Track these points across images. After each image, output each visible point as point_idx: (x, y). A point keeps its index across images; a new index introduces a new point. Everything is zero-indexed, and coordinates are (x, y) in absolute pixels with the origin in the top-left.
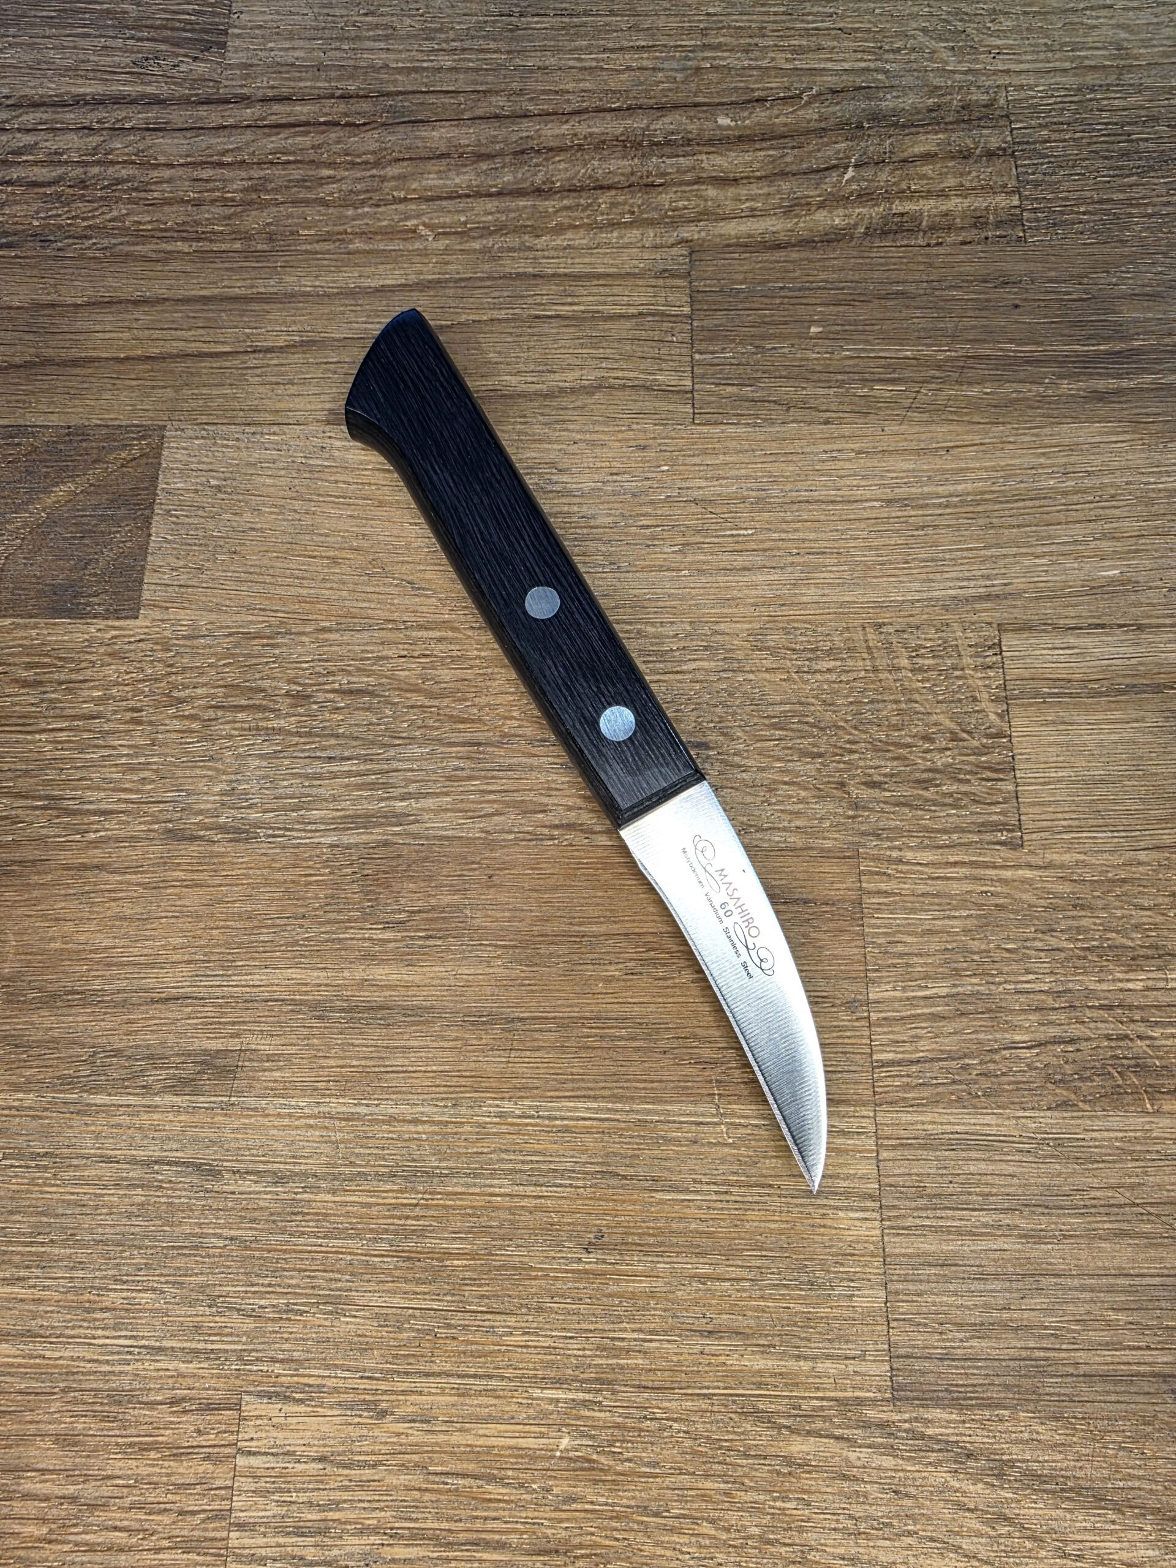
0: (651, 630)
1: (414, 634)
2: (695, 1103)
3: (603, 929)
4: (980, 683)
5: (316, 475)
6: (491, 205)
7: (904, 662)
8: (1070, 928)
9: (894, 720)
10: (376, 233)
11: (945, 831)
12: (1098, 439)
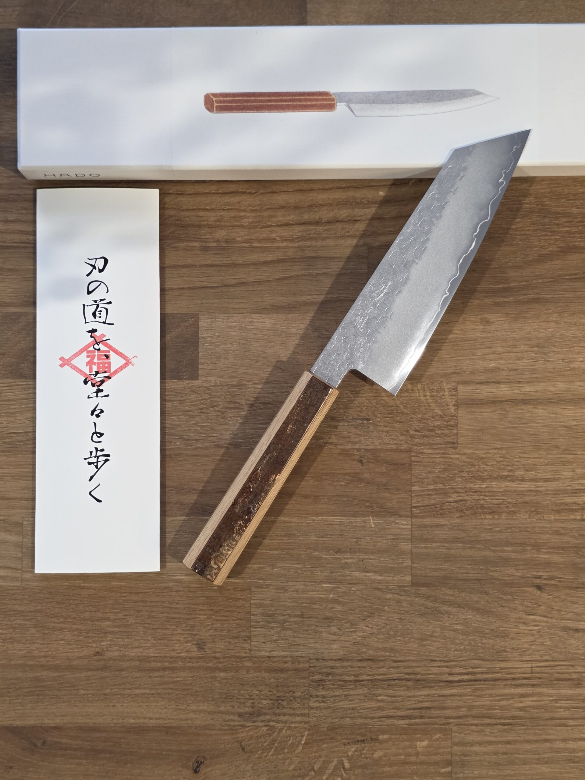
0: (354, 383)
1: (282, 385)
2: (364, 517)
3: (339, 472)
4: (450, 400)
5: (249, 332)
6: (301, 228)
7: (428, 394)
8: (467, 471)
9: (424, 411)
10: (262, 240)
11: (435, 444)
12: (494, 320)
